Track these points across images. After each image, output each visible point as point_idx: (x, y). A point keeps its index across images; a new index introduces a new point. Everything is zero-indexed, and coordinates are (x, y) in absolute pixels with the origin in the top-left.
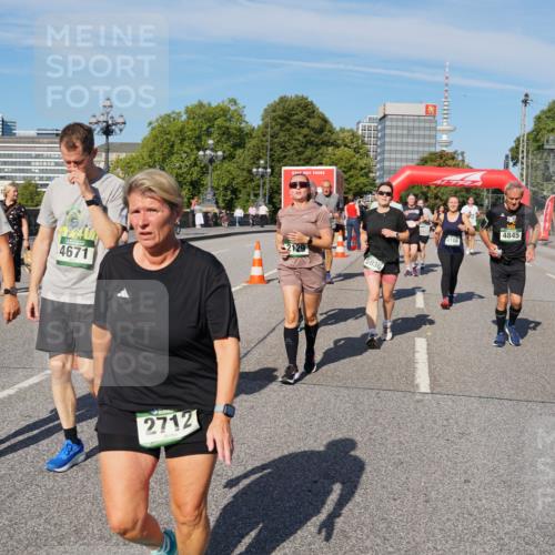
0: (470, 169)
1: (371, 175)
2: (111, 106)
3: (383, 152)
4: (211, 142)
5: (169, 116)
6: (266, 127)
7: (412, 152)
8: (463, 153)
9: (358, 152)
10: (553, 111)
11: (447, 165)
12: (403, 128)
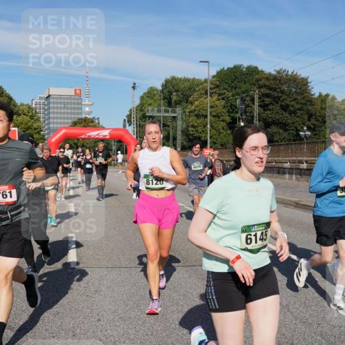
0: (103, 128)
1: (42, 133)
3: (49, 118)
7: (68, 118)
8: (98, 119)
9: (33, 119)
10: (151, 94)
11: (89, 126)
12: (61, 103)
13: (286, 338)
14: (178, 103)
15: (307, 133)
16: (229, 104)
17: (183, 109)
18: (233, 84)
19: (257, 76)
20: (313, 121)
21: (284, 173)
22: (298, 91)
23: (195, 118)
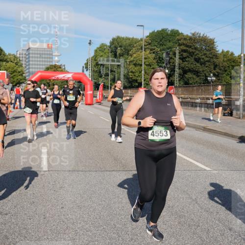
0: (68, 72)
1: (24, 75)
3: (29, 65)
7: (42, 65)
8: (64, 65)
9: (17, 65)
10: (101, 49)
11: (58, 71)
12: (37, 54)
13: (194, 222)
14: (121, 55)
15: (213, 78)
16: (158, 57)
17: (125, 60)
18: (161, 43)
19: (178, 37)
20: (217, 70)
21: (196, 107)
22: (207, 48)
23: (133, 66)
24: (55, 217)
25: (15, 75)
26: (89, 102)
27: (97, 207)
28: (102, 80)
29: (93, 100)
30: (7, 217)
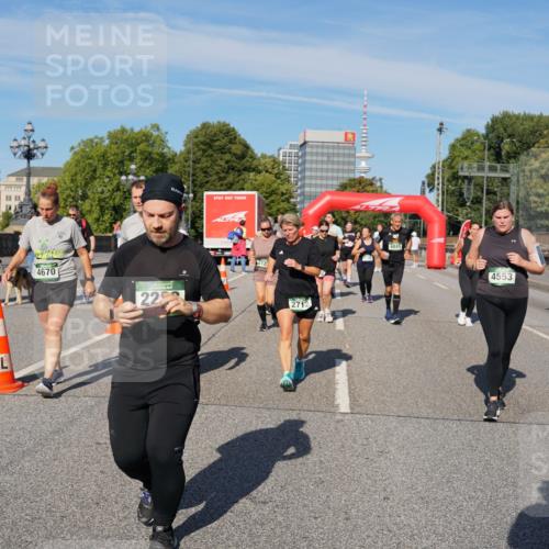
0: (389, 195)
1: (292, 200)
2: (33, 130)
3: (304, 178)
4: (133, 167)
5: (91, 140)
6: (189, 152)
7: (333, 178)
8: (381, 179)
9: (279, 178)
10: (467, 140)
11: (365, 191)
12: (322, 154)
14: (512, 156)
17: (521, 166)
23: (541, 181)
24: (371, 518)
25: (273, 201)
26: (436, 262)
27: (465, 504)
28: (465, 211)
29: (445, 257)
30: (267, 509)
